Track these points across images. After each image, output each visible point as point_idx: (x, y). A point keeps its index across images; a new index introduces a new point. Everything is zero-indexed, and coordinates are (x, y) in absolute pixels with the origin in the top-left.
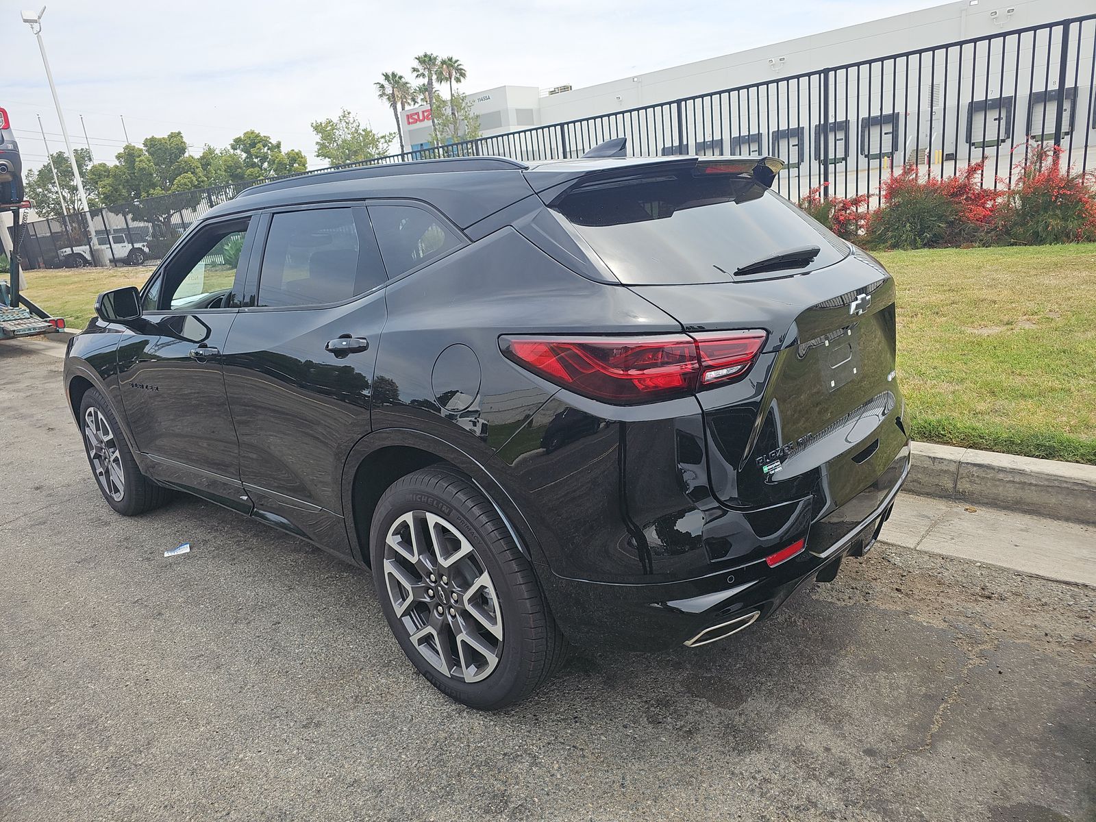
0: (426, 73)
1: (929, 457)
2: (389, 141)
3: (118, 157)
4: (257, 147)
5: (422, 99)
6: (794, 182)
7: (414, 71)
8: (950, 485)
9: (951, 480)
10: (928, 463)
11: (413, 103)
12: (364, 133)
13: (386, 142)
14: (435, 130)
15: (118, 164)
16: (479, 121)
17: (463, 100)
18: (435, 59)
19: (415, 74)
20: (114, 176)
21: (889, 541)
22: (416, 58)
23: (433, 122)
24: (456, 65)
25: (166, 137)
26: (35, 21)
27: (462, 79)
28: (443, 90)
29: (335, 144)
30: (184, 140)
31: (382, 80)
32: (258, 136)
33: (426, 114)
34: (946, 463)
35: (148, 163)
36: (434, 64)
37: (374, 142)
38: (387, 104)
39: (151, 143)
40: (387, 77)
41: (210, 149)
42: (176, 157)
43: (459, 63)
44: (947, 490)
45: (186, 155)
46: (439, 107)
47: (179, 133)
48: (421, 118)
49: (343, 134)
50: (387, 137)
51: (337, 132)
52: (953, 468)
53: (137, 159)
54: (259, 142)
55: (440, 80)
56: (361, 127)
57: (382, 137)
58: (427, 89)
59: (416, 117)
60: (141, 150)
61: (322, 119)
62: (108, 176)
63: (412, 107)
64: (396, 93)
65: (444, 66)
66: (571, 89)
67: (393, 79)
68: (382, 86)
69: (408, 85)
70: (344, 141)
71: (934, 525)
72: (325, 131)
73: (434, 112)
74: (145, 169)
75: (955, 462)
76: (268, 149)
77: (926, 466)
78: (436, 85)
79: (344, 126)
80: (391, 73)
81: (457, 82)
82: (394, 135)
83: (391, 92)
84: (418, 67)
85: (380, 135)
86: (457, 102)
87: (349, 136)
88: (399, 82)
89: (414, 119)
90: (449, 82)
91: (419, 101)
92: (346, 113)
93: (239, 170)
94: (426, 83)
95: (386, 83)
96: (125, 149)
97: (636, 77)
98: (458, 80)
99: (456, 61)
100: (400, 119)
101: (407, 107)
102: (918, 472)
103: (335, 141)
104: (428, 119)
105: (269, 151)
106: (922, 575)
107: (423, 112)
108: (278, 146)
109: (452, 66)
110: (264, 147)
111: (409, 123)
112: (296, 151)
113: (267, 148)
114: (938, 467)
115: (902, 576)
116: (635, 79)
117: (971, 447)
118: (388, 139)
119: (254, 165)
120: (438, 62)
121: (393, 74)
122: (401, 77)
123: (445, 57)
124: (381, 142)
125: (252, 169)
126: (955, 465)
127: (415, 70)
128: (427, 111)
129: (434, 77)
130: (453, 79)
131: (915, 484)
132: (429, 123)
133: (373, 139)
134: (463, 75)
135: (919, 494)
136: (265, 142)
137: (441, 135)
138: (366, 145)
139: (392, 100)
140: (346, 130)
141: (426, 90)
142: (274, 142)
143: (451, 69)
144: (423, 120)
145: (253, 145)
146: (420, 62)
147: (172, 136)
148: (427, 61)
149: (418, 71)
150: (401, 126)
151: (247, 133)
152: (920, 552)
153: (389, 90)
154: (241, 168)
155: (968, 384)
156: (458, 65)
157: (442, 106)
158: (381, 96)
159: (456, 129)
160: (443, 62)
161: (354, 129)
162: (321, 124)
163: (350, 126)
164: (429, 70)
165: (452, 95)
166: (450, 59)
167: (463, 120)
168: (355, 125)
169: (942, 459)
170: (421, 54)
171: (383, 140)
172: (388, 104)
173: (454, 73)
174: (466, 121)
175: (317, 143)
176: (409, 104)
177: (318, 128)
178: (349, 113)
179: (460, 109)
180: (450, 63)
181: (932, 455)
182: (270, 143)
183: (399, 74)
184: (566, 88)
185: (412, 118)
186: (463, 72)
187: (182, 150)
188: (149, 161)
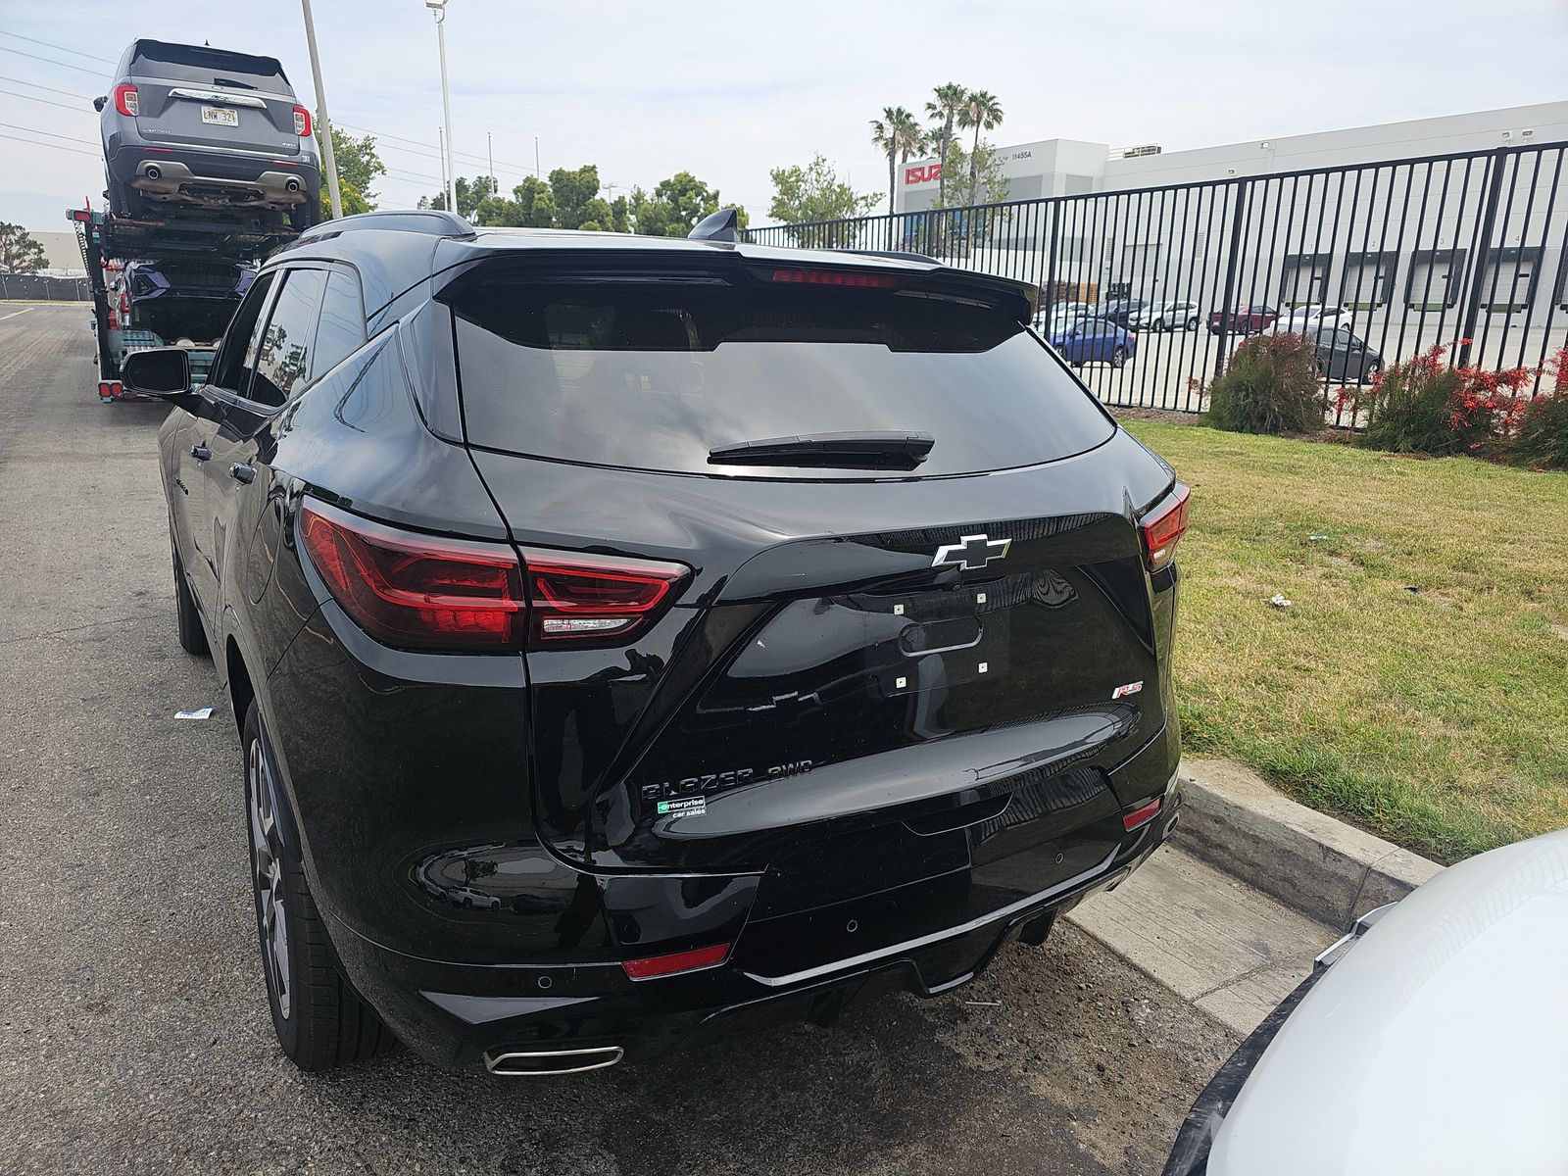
0: (946, 112)
1: (1321, 845)
2: (871, 205)
3: (516, 192)
4: (688, 195)
5: (934, 149)
6: (1514, 336)
7: (929, 108)
8: (1342, 904)
9: (1348, 897)
10: (1315, 855)
11: (919, 154)
12: (838, 190)
13: (867, 205)
14: (942, 196)
15: (514, 201)
16: (1008, 187)
17: (990, 155)
18: (962, 92)
19: (930, 112)
20: (507, 215)
21: (1156, 975)
22: (935, 90)
23: (942, 183)
24: (991, 103)
25: (578, 170)
26: (440, 7)
27: (995, 124)
28: (966, 139)
29: (797, 202)
30: (599, 177)
31: (882, 118)
32: (692, 180)
33: (934, 171)
34: (1345, 863)
35: (548, 202)
36: (960, 100)
37: (851, 204)
38: (882, 153)
39: (558, 177)
40: (889, 113)
41: (639, 192)
42: (584, 198)
43: (995, 100)
44: (1335, 912)
45: (597, 197)
46: (953, 162)
47: (594, 167)
48: (926, 176)
49: (810, 189)
50: (869, 199)
51: (803, 185)
52: (1354, 875)
53: (536, 196)
54: (692, 189)
55: (963, 123)
56: (837, 182)
57: (862, 198)
58: (943, 136)
59: (919, 174)
60: (545, 185)
61: (787, 167)
62: (499, 215)
63: (917, 159)
64: (898, 137)
65: (973, 103)
66: (1159, 152)
67: (898, 117)
68: (880, 127)
69: (918, 128)
70: (810, 199)
71: (1262, 969)
72: (787, 181)
73: (945, 171)
74: (542, 210)
75: (1361, 866)
76: (702, 199)
77: (1310, 858)
78: (956, 129)
79: (814, 178)
80: (896, 109)
81: (987, 128)
82: (879, 197)
83: (891, 136)
84: (936, 103)
85: (860, 196)
86: (980, 157)
87: (818, 192)
88: (905, 123)
89: (916, 176)
90: (975, 128)
91: (929, 151)
92: (820, 160)
93: (660, 224)
94: (943, 126)
95: (886, 123)
96: (525, 181)
97: (1267, 141)
98: (989, 126)
99: (992, 98)
100: (896, 175)
101: (910, 159)
102: (1296, 865)
103: (798, 197)
104: (936, 179)
105: (702, 203)
106: (1165, 1054)
107: (931, 168)
108: (716, 196)
109: (984, 105)
110: (697, 196)
111: (908, 182)
112: (738, 206)
113: (700, 198)
114: (1330, 866)
115: (1130, 1045)
116: (1266, 145)
117: (1409, 847)
118: (871, 201)
119: (679, 220)
120: (966, 98)
121: (899, 109)
122: (908, 116)
123: (977, 91)
124: (860, 205)
125: (676, 225)
126: (1360, 871)
127: (930, 106)
128: (935, 167)
129: (956, 118)
130: (982, 123)
131: (1287, 885)
132: (935, 184)
133: (850, 198)
134: (998, 119)
135: (1288, 904)
136: (699, 189)
137: (949, 202)
138: (839, 207)
139: (891, 146)
140: (815, 183)
141: (941, 136)
142: (711, 190)
143: (981, 109)
144: (929, 179)
145: (683, 192)
146: (939, 95)
147: (585, 170)
148: (950, 94)
149: (934, 108)
150: (896, 185)
151: (680, 175)
152: (1197, 1011)
153: (888, 133)
154: (662, 222)
155: (1477, 733)
156: (994, 104)
157: (957, 160)
158: (876, 139)
159: (972, 196)
160: (973, 98)
161: (826, 184)
162: (784, 171)
163: (822, 178)
164: (951, 109)
165: (976, 147)
166: (984, 95)
167: (984, 183)
168: (828, 178)
169: (1340, 854)
170: (943, 85)
171: (863, 202)
172: (884, 153)
173: (985, 115)
174: (988, 186)
175: (774, 198)
176: (914, 154)
177: (779, 178)
178: (823, 160)
179: (984, 167)
180: (982, 100)
181: (1327, 843)
182: (706, 191)
183: (907, 111)
184: (1152, 150)
185: (914, 175)
186: (999, 114)
187: (594, 190)
188: (550, 200)
